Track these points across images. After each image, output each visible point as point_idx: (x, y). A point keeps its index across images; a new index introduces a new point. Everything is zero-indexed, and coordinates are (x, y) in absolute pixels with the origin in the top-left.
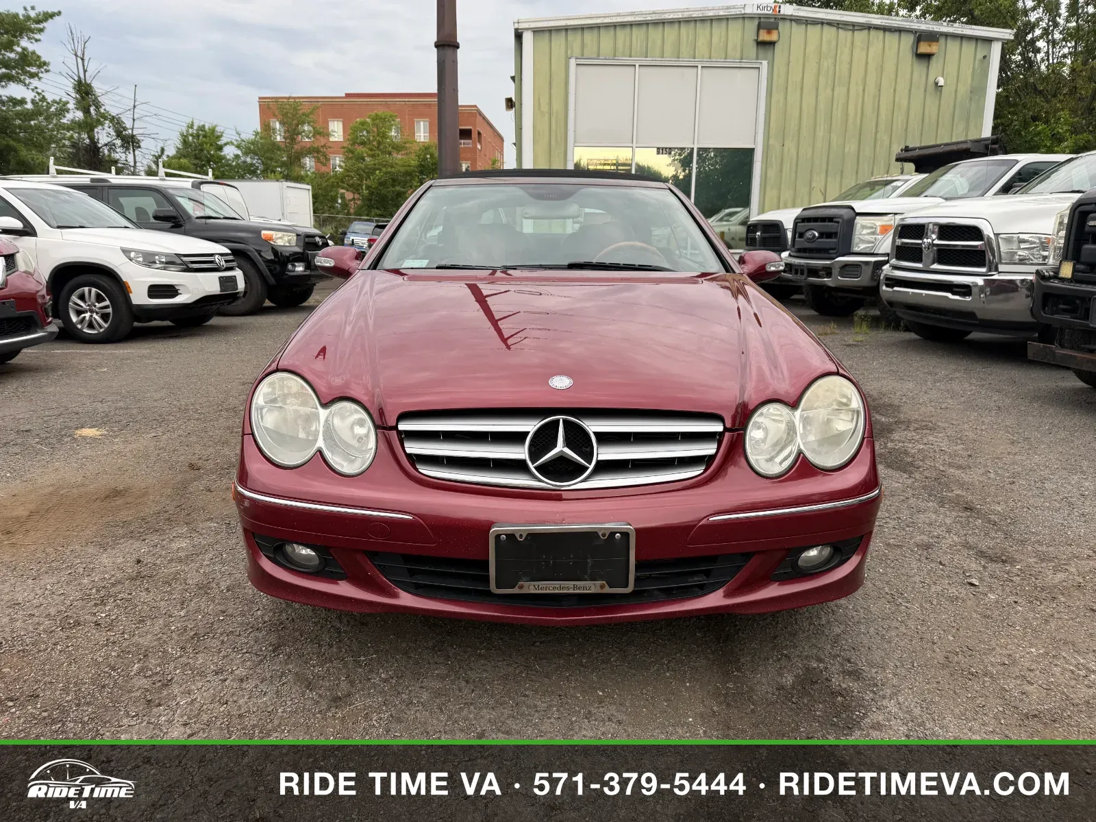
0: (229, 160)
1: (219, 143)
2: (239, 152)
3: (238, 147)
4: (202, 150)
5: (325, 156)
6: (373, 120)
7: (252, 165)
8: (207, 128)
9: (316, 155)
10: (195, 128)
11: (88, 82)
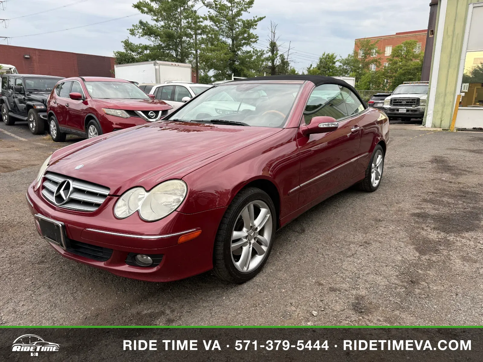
0: (337, 68)
1: (334, 61)
2: (341, 64)
3: (341, 62)
4: (326, 64)
5: (379, 63)
6: (404, 44)
7: (346, 69)
8: (330, 55)
9: (375, 63)
10: (325, 55)
11: (275, 42)
